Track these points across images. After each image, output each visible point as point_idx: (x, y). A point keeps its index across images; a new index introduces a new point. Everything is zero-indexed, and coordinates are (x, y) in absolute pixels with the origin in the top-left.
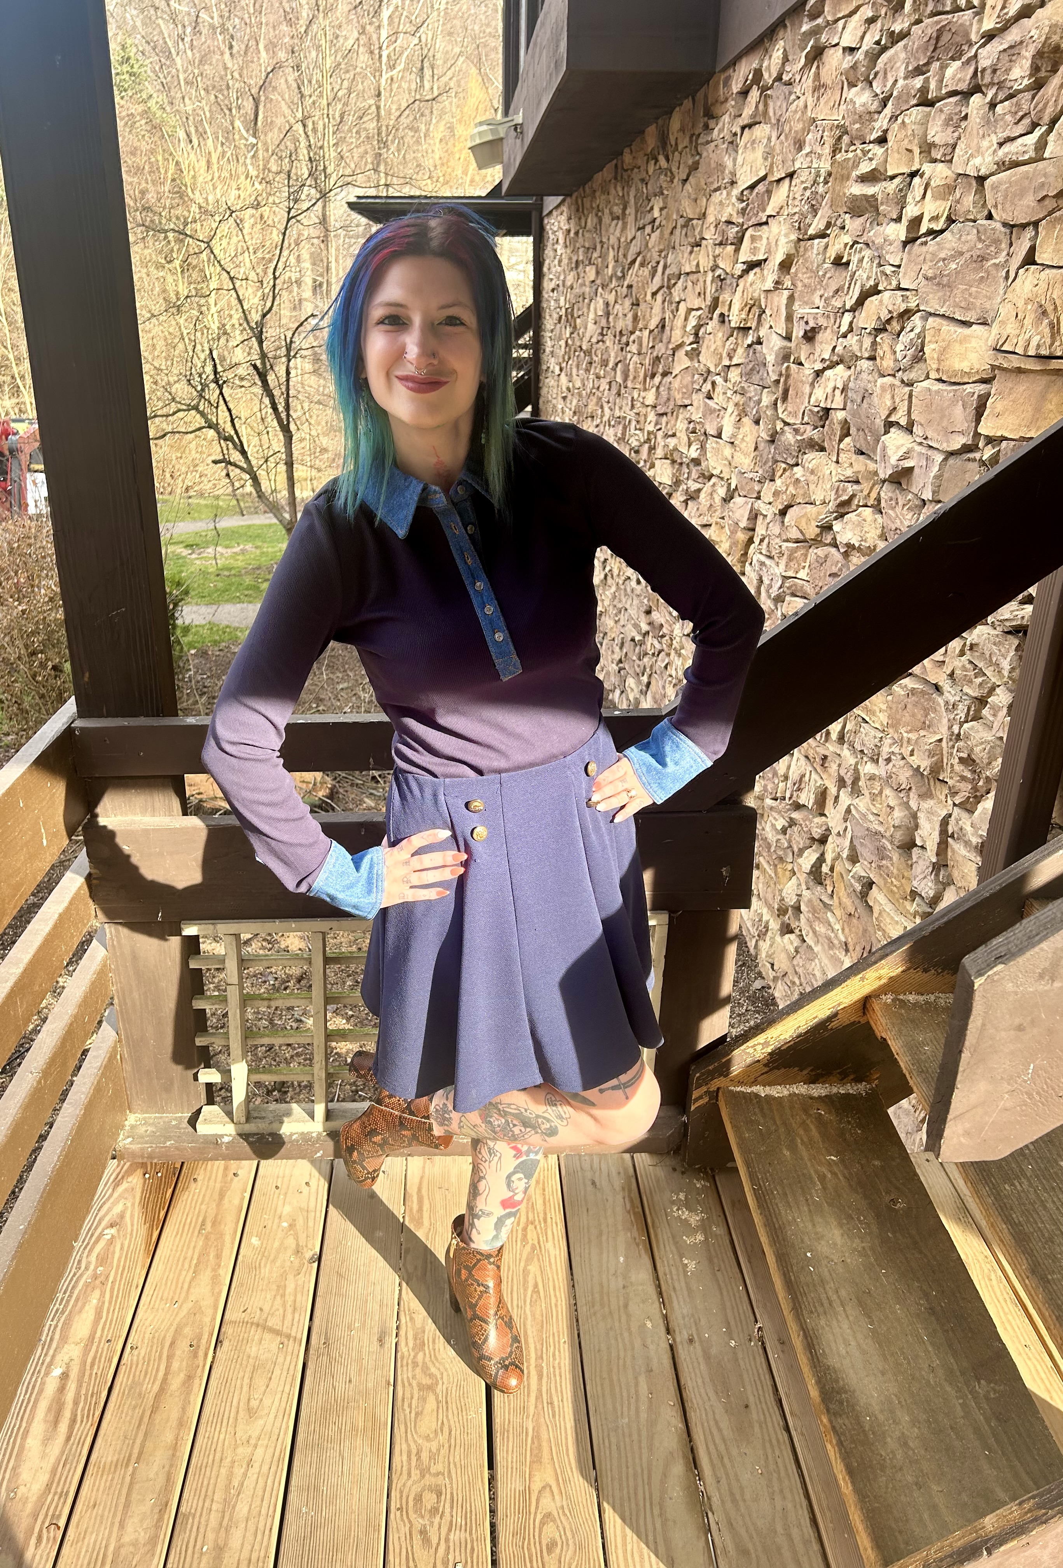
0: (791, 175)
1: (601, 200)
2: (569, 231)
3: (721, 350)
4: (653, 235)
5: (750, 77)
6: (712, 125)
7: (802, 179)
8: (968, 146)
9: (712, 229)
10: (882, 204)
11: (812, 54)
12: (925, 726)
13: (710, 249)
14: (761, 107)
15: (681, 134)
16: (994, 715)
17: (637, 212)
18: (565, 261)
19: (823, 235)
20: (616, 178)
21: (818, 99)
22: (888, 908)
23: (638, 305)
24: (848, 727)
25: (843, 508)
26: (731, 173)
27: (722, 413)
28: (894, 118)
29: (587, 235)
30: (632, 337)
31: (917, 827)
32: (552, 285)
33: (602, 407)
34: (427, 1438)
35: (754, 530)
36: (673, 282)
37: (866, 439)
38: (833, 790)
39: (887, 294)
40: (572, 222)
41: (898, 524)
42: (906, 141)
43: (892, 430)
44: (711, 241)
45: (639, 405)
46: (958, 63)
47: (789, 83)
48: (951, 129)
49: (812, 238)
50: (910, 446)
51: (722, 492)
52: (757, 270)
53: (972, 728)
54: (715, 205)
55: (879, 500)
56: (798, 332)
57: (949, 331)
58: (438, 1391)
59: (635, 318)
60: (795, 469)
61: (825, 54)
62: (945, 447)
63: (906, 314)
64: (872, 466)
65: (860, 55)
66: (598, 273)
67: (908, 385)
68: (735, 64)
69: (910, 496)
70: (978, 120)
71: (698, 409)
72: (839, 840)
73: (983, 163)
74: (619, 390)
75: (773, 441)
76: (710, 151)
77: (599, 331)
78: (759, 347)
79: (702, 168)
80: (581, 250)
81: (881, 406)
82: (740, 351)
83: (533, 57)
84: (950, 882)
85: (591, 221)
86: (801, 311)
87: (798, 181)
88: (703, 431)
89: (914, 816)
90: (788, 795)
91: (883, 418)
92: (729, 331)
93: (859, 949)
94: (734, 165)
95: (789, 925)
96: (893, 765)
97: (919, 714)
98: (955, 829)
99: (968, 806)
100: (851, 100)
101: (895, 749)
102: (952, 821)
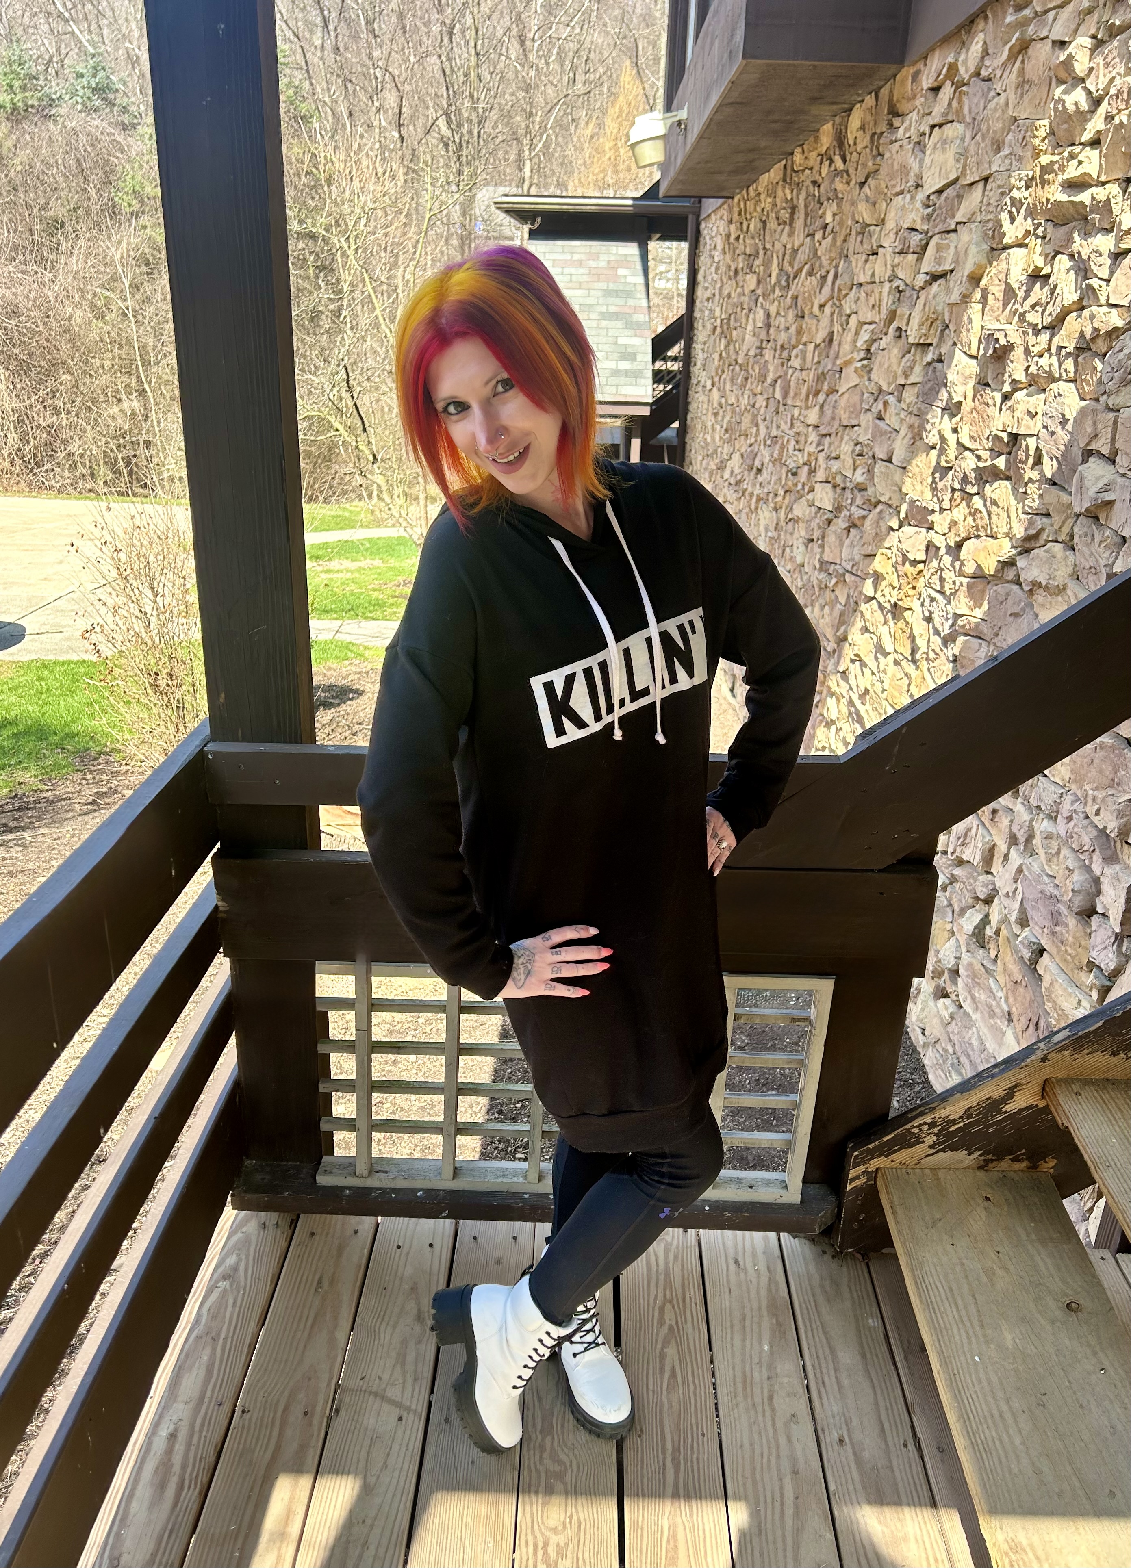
0: (986, 179)
1: (767, 203)
2: (728, 236)
3: (895, 367)
4: (824, 242)
5: (944, 71)
6: (896, 123)
7: (999, 183)
9: (892, 236)
10: (1090, 212)
11: (1017, 48)
12: (1112, 783)
13: (888, 258)
14: (955, 104)
15: (861, 132)
17: (807, 216)
18: (723, 268)
19: (1020, 245)
20: (784, 180)
21: (1022, 96)
22: (1061, 978)
23: (803, 317)
25: (1029, 544)
26: (917, 176)
27: (893, 435)
28: (1110, 118)
29: (749, 240)
30: (795, 352)
31: (1099, 892)
32: (708, 294)
33: (757, 425)
34: (555, 1530)
35: (923, 561)
36: (844, 292)
37: (1058, 467)
38: (1002, 847)
39: (1092, 310)
40: (732, 226)
41: (1092, 562)
42: (1123, 144)
43: (1091, 459)
44: (890, 250)
45: (798, 424)
47: (988, 79)
49: (1007, 247)
50: (1111, 477)
51: (889, 519)
52: (941, 281)
54: (896, 210)
55: (1070, 535)
56: (986, 350)
58: (567, 1479)
59: (799, 332)
60: (975, 499)
61: (1031, 47)
63: (1114, 332)
64: (1065, 498)
65: (1073, 49)
66: (759, 282)
67: (1112, 410)
68: (926, 57)
69: (1107, 533)
71: (866, 429)
72: (1007, 902)
74: (778, 408)
75: (950, 468)
76: (894, 151)
77: (758, 344)
78: (939, 365)
79: (883, 171)
80: (741, 258)
82: (918, 369)
83: (703, 48)
85: (755, 226)
86: (990, 326)
87: (994, 185)
88: (871, 454)
89: (1097, 881)
90: (950, 851)
91: (1082, 445)
92: (907, 346)
93: (1024, 1021)
94: (921, 167)
95: (944, 989)
96: (1075, 825)
97: (1108, 769)
100: (1060, 98)
101: (1077, 807)
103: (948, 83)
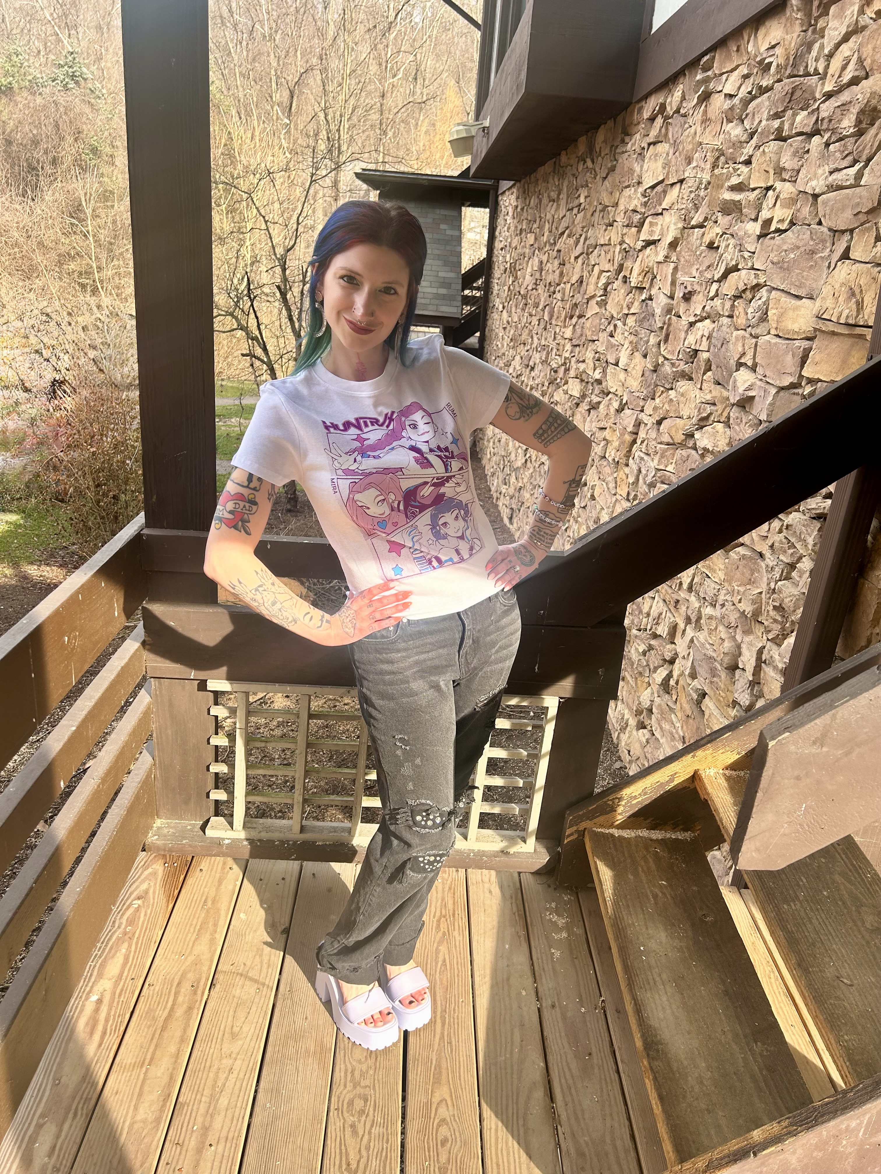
0: (681, 181)
1: (542, 186)
2: (517, 207)
3: (622, 302)
4: (579, 216)
5: (657, 109)
6: (627, 140)
7: (689, 185)
8: (808, 172)
9: (622, 215)
10: (745, 207)
11: (703, 96)
12: (750, 582)
13: (619, 229)
14: (664, 130)
15: (604, 145)
16: (800, 577)
17: (568, 198)
18: (512, 229)
19: (701, 226)
20: (554, 172)
21: (705, 129)
22: (716, 712)
23: (564, 265)
24: (695, 580)
25: (703, 423)
26: (638, 176)
27: (620, 348)
28: (758, 147)
29: (530, 211)
30: (558, 288)
31: (740, 654)
32: (502, 245)
33: (532, 337)
34: (360, 1062)
35: (637, 434)
36: (591, 250)
37: (722, 374)
38: (681, 625)
39: (744, 272)
40: (520, 200)
41: (741, 435)
42: (765, 165)
43: (742, 369)
44: (621, 224)
45: (559, 337)
46: (805, 113)
47: (685, 116)
48: (797, 159)
49: (693, 227)
50: (754, 381)
51: (616, 405)
52: (652, 247)
53: (784, 585)
54: (625, 198)
55: (728, 418)
56: (679, 294)
57: (786, 301)
59: (561, 275)
60: (670, 392)
61: (712, 97)
62: (778, 383)
63: (757, 287)
64: (725, 394)
65: (736, 101)
66: (536, 239)
67: (755, 337)
68: (646, 99)
69: (751, 417)
70: (816, 155)
71: (603, 343)
72: (684, 662)
73: (817, 185)
74: (546, 326)
75: (655, 371)
76: (625, 159)
77: (534, 282)
78: (649, 302)
79: (617, 171)
80: (525, 222)
81: (734, 350)
82: (636, 304)
83: (500, 80)
84: (761, 695)
86: (682, 279)
87: (686, 186)
88: (605, 360)
89: (739, 646)
91: (736, 360)
92: (629, 289)
94: (641, 170)
95: (643, 722)
96: (727, 609)
97: (747, 573)
98: (768, 657)
99: (778, 641)
100: (728, 132)
101: (728, 597)
102: (765, 651)
103: (660, 116)
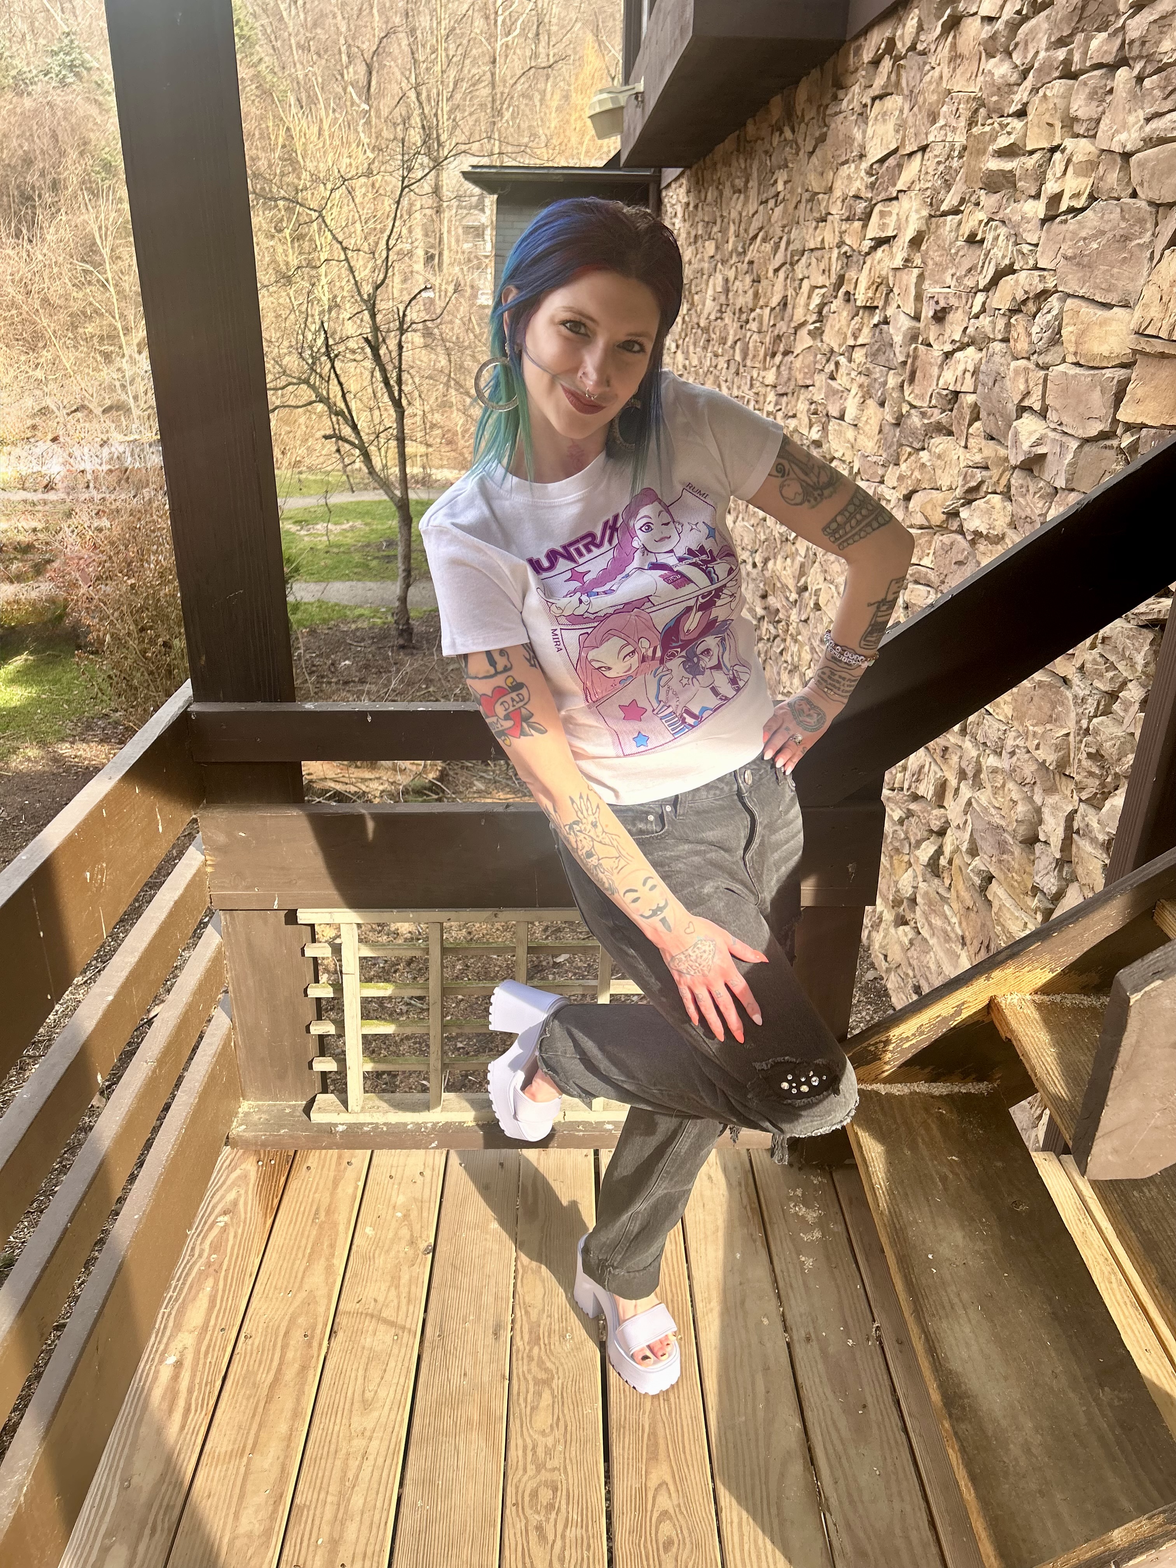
0: (923, 149)
1: (722, 172)
2: (688, 204)
3: (845, 330)
4: (777, 210)
5: (883, 46)
6: (841, 96)
7: (936, 153)
8: (1113, 121)
9: (839, 203)
10: (1020, 180)
11: (950, 23)
12: (1050, 720)
13: (836, 225)
14: (893, 77)
15: (808, 104)
16: (1125, 710)
17: (760, 185)
19: (956, 211)
20: (738, 151)
21: (954, 70)
22: (1009, 903)
23: (760, 282)
25: (971, 495)
26: (860, 146)
27: (845, 394)
28: (1035, 90)
29: (706, 209)
30: (753, 315)
31: (1041, 822)
34: (543, 1433)
36: (796, 258)
37: (996, 424)
38: (953, 782)
39: (1024, 274)
40: (691, 194)
41: (1028, 511)
42: (1047, 115)
43: (1025, 415)
44: (837, 217)
45: (758, 384)
46: (1104, 35)
47: (924, 53)
48: (1095, 103)
49: (944, 214)
50: (1044, 432)
52: (886, 247)
53: (1102, 723)
54: (843, 178)
55: (1008, 486)
56: (928, 312)
57: (1088, 313)
58: (554, 1385)
59: (756, 295)
60: (921, 453)
61: (962, 24)
62: (1081, 433)
63: (1044, 295)
64: (1002, 452)
65: (999, 25)
66: (717, 248)
67: (1042, 368)
68: (866, 33)
69: (1042, 484)
70: (1124, 95)
71: (820, 389)
72: (959, 834)
73: (1128, 139)
74: (738, 369)
75: (898, 425)
76: (839, 123)
77: (718, 308)
78: (886, 327)
79: (830, 140)
80: (700, 225)
81: (1014, 389)
82: (866, 331)
83: (656, 23)
84: (1074, 879)
85: (711, 195)
86: (931, 290)
87: (931, 155)
88: (824, 412)
89: (1038, 811)
90: (906, 786)
91: (1016, 402)
92: (855, 310)
93: (976, 943)
94: (864, 137)
95: (903, 916)
96: (1018, 759)
97: (1046, 707)
98: (1082, 825)
99: (1096, 802)
100: (990, 71)
101: (1020, 742)
102: (1078, 817)
103: (887, 57)
